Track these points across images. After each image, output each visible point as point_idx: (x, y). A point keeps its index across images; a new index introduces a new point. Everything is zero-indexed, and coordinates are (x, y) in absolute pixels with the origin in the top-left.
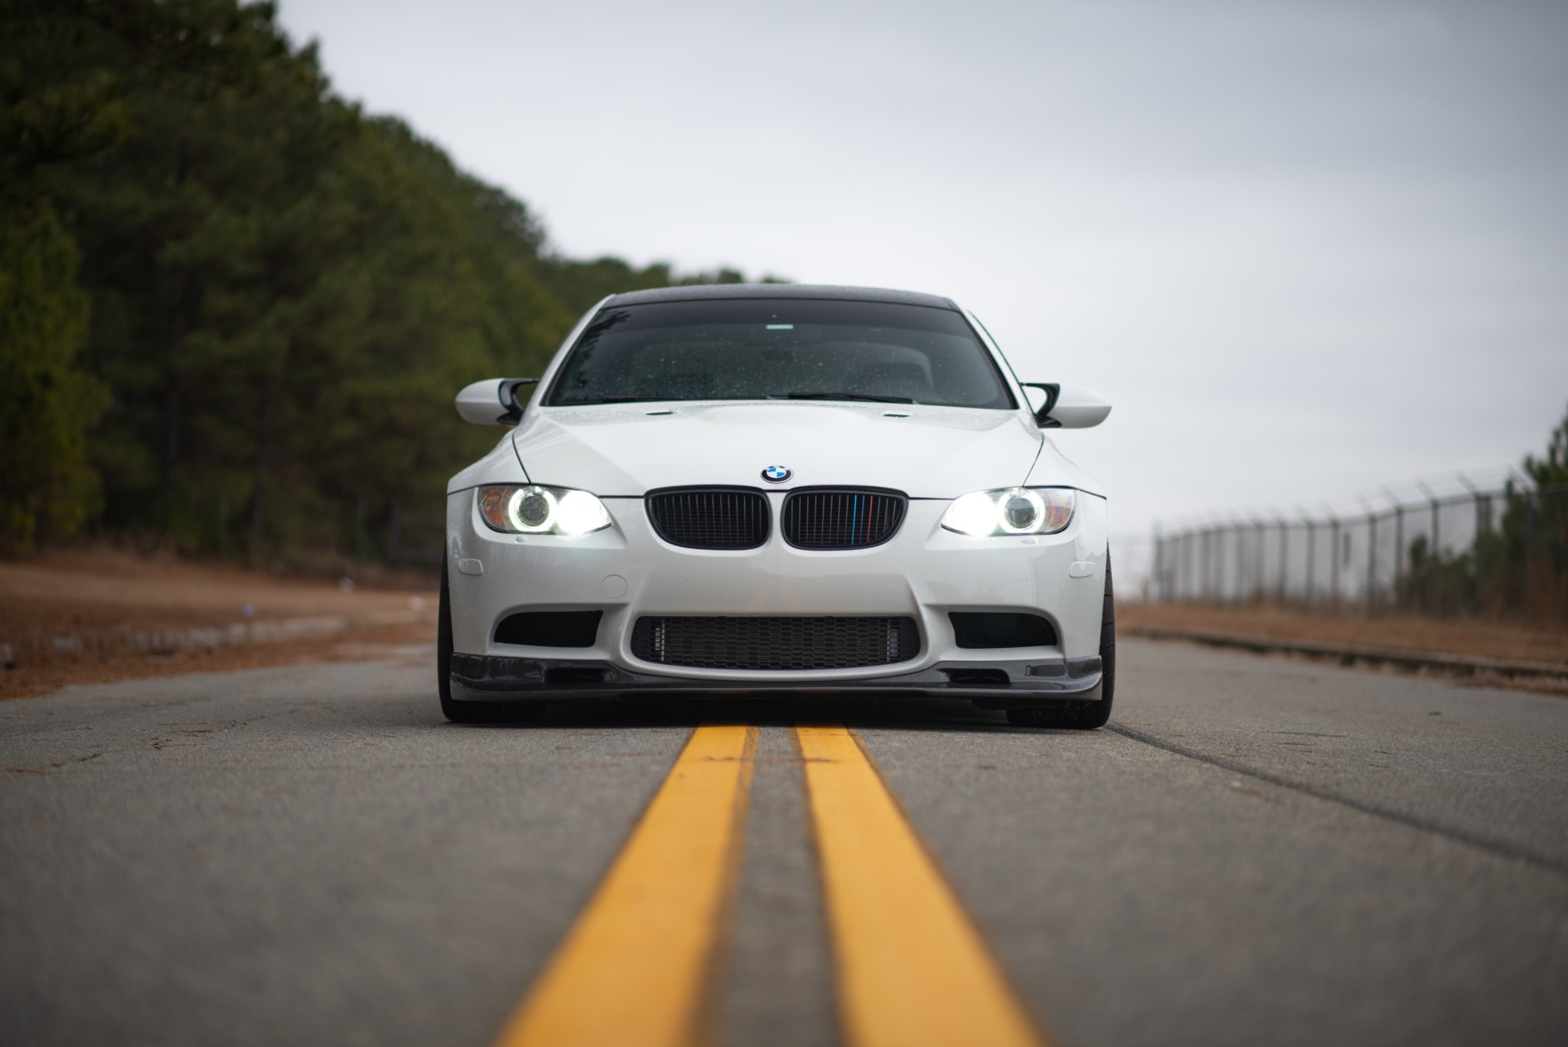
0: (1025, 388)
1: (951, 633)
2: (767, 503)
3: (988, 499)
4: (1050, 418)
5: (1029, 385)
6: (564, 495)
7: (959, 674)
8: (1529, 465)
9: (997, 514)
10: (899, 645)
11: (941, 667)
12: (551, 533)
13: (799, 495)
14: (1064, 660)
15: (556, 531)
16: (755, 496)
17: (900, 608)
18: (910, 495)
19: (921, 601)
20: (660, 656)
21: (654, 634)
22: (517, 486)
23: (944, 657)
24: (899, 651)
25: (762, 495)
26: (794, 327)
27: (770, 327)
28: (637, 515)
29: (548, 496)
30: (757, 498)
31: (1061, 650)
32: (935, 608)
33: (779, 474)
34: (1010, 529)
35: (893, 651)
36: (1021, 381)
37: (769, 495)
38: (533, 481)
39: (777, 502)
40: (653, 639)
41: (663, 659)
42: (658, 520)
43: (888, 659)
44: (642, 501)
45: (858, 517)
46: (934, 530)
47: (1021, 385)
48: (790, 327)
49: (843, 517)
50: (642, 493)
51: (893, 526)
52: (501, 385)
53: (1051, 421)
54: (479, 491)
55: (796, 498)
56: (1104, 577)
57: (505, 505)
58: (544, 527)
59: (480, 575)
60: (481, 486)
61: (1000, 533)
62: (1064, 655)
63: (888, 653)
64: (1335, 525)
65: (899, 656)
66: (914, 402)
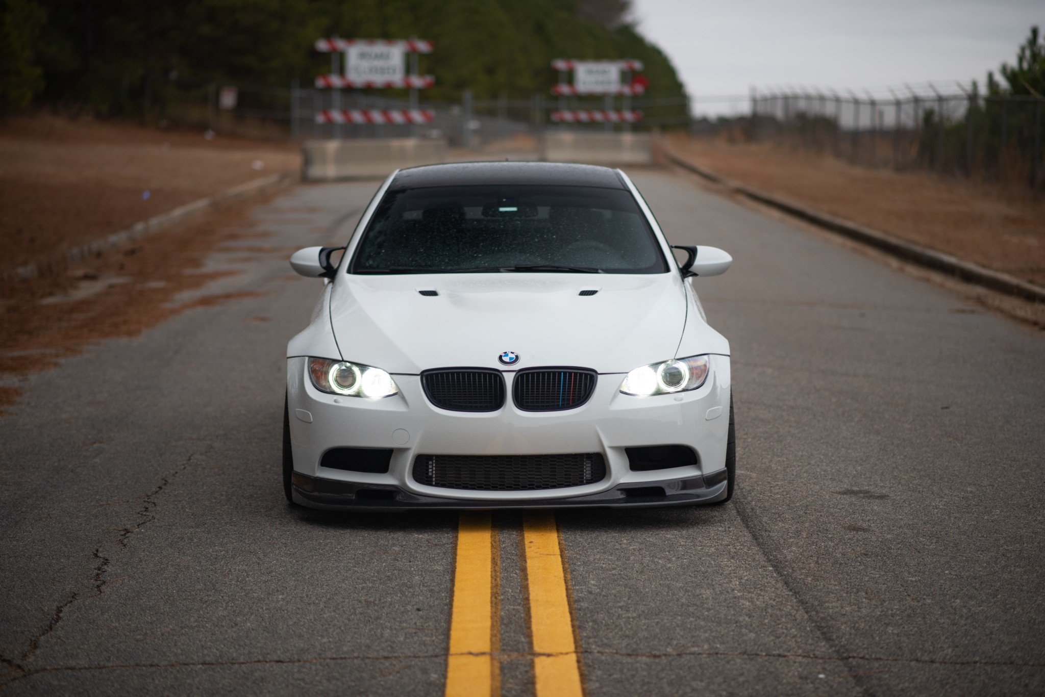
0: (674, 250)
1: (627, 462)
2: (503, 380)
3: (651, 370)
4: (690, 272)
5: (676, 247)
6: (366, 370)
7: (632, 492)
8: (1004, 70)
9: (656, 379)
10: (592, 472)
11: (620, 488)
12: (358, 395)
13: (524, 374)
14: (702, 475)
15: (362, 395)
16: (495, 374)
17: (593, 449)
18: (599, 372)
19: (606, 444)
20: (432, 481)
21: (428, 466)
22: (335, 361)
23: (622, 481)
24: (592, 476)
25: (499, 374)
26: (518, 209)
27: (502, 209)
28: (416, 387)
29: (356, 369)
30: (496, 376)
31: (700, 468)
32: (616, 449)
33: (511, 358)
34: (665, 388)
35: (588, 476)
36: (670, 244)
37: (504, 374)
38: (345, 359)
39: (509, 380)
40: (427, 470)
41: (434, 483)
42: (430, 391)
43: (585, 481)
44: (419, 378)
45: (564, 384)
46: (615, 397)
47: (671, 247)
48: (514, 209)
49: (554, 384)
50: (419, 373)
51: (587, 393)
52: (321, 251)
53: (692, 273)
54: (308, 360)
55: (522, 376)
56: (729, 414)
57: (327, 373)
58: (352, 391)
59: (311, 423)
60: (310, 357)
61: (659, 393)
62: (702, 473)
63: (585, 478)
64: (873, 103)
65: (592, 479)
66: (600, 271)
